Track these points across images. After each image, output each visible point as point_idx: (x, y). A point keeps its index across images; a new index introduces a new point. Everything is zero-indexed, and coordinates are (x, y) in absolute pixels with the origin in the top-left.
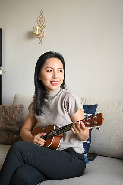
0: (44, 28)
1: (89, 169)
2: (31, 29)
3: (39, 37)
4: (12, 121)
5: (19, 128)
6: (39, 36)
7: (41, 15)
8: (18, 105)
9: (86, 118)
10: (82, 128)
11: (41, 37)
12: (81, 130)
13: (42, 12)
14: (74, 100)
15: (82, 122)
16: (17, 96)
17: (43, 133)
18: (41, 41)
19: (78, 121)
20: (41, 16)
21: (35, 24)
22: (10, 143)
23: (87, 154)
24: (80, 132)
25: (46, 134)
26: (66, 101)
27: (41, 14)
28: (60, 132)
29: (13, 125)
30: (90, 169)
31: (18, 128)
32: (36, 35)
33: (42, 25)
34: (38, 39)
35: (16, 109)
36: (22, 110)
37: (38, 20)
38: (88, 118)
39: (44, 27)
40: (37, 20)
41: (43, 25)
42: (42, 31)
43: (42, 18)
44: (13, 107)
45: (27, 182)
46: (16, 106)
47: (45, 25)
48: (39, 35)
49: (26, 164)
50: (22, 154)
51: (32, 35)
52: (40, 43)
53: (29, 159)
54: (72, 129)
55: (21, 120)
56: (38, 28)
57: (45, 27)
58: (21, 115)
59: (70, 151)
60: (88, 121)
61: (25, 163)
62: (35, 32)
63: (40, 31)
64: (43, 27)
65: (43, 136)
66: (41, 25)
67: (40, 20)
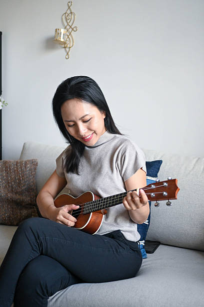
0: (73, 31)
1: (146, 266)
2: (52, 33)
3: (65, 47)
4: (19, 187)
5: (31, 197)
6: (64, 45)
7: (69, 10)
8: (29, 161)
9: (149, 186)
10: (142, 201)
11: (68, 46)
12: (140, 205)
13: (70, 4)
14: (135, 153)
15: (143, 192)
16: (27, 146)
17: (74, 205)
18: (68, 54)
19: (136, 190)
20: (69, 12)
21: (59, 25)
22: (15, 224)
23: (144, 241)
24: (138, 208)
25: (78, 207)
26: (121, 152)
27: (69, 7)
28: (104, 205)
29: (21, 193)
30: (149, 266)
31: (29, 198)
32: (60, 44)
33: (71, 27)
34: (64, 49)
35: (25, 167)
36: (35, 169)
37: (64, 17)
38: (153, 186)
39: (73, 29)
40: (62, 19)
41: (73, 27)
42: (70, 36)
43: (70, 15)
44: (21, 163)
45: (46, 285)
46: (26, 162)
47: (75, 27)
48: (65, 43)
49: (44, 255)
50: (37, 238)
51: (52, 43)
52: (67, 57)
53: (49, 247)
54: (126, 202)
55: (34, 184)
56: (63, 31)
57: (75, 29)
58: (34, 177)
59: (116, 236)
60: (152, 190)
61: (42, 254)
62: (58, 38)
63: (67, 37)
64: (71, 29)
65: (74, 211)
66: (68, 27)
67: (68, 18)
